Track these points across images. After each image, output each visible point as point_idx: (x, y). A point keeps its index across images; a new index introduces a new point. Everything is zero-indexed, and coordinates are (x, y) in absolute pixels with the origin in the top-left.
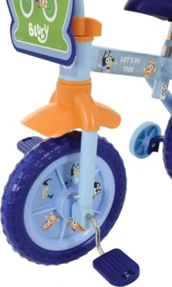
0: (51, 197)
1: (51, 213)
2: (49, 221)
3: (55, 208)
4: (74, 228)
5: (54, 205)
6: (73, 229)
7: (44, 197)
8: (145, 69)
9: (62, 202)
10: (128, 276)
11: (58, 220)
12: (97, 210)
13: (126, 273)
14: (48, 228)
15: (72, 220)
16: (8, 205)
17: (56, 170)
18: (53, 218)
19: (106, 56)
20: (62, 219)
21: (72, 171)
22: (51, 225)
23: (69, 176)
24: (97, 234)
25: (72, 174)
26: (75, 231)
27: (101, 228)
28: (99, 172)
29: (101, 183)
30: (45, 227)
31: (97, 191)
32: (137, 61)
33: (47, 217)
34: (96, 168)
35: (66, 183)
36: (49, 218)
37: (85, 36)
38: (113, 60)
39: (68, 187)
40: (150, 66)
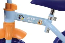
8: (38, 22)
19: (20, 16)
32: (34, 19)
37: (10, 9)
38: (23, 18)
40: (40, 21)
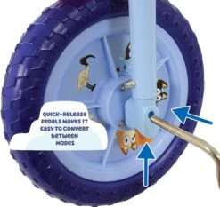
0: (93, 88)
3: (97, 107)
4: (126, 148)
6: (123, 150)
7: (80, 86)
9: (108, 97)
16: (12, 103)
17: (102, 40)
21: (128, 51)
26: (126, 154)
28: (167, 63)
29: (168, 82)
31: (161, 94)
35: (118, 70)
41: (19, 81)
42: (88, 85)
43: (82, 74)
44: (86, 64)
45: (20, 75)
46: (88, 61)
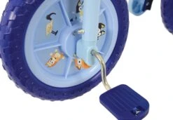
0: (56, 33)
1: (56, 50)
2: (54, 59)
3: (60, 45)
4: (79, 67)
5: (59, 42)
6: (78, 67)
7: (47, 33)
9: (66, 38)
10: (137, 112)
11: (63, 58)
12: (101, 51)
13: (135, 109)
14: (52, 66)
15: (77, 57)
17: (59, 3)
18: (58, 55)
20: (67, 57)
21: (78, 7)
22: (56, 62)
23: (74, 13)
24: (102, 70)
25: (78, 11)
26: (79, 69)
27: (106, 64)
28: (104, 13)
30: (50, 64)
31: (101, 32)
33: (51, 54)
34: (101, 8)
35: (71, 20)
36: (54, 55)
39: (73, 25)
41: (10, 23)
42: (53, 32)
43: (48, 26)
44: (51, 19)
45: (11, 18)
46: (51, 17)
